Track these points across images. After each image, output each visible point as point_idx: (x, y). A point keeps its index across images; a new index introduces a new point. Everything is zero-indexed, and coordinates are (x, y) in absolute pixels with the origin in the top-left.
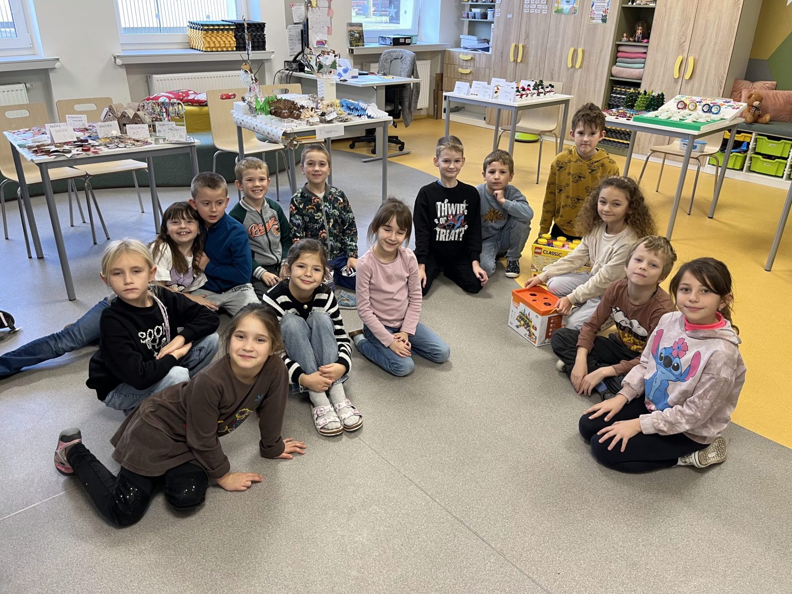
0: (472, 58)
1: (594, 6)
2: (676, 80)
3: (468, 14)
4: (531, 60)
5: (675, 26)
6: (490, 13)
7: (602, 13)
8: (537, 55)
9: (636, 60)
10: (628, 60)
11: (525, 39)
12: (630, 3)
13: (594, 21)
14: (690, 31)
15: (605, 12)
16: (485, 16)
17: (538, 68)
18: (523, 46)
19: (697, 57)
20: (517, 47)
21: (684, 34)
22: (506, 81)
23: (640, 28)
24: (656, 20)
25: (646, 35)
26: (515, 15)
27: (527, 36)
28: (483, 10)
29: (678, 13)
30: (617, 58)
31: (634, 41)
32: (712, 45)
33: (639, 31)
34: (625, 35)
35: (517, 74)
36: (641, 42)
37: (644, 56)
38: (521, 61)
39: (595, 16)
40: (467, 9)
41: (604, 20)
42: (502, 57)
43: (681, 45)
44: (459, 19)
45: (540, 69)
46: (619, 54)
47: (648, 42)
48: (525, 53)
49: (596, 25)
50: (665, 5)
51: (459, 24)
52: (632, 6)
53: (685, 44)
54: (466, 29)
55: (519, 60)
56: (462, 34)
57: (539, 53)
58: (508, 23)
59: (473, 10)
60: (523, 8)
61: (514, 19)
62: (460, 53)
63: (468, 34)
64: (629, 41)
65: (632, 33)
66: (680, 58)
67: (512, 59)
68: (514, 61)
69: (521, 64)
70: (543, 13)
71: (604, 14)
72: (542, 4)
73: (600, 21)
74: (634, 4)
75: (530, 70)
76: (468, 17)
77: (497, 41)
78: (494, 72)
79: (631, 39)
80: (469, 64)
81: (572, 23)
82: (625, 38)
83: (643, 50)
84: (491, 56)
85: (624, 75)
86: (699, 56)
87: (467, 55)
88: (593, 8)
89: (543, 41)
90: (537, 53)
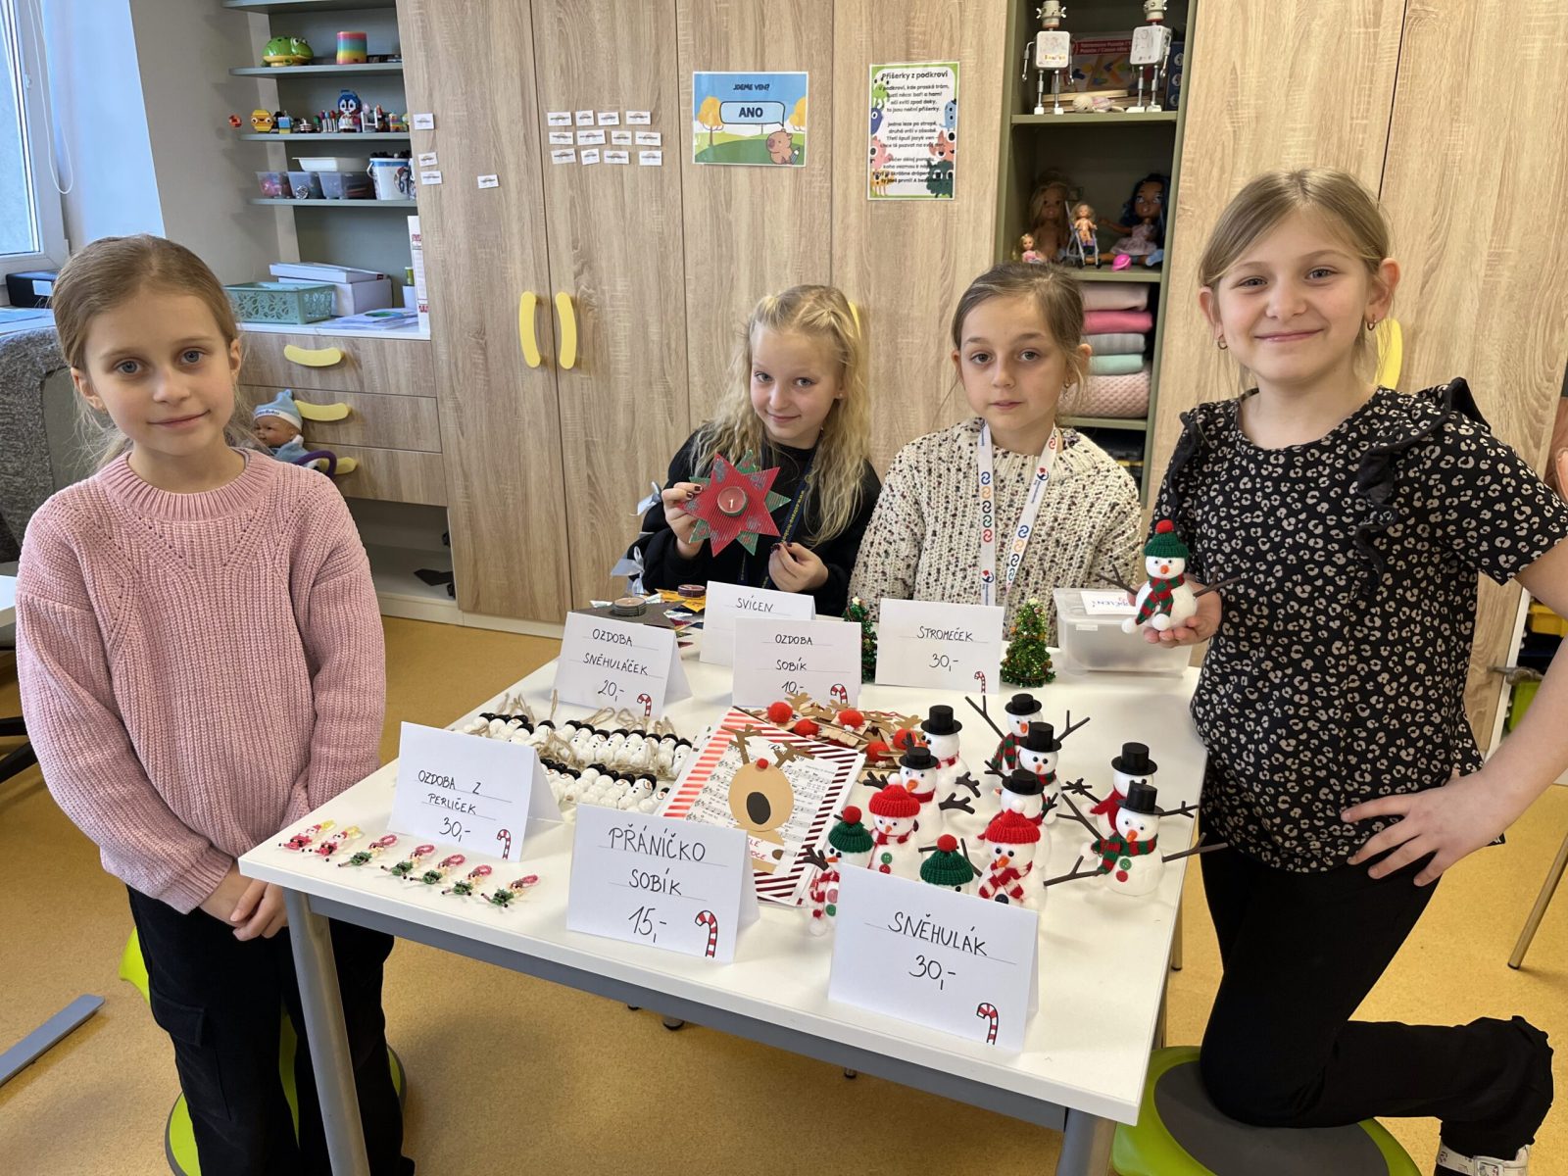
0: (344, 358)
1: (884, 123)
3: (286, 181)
4: (622, 354)
6: (384, 175)
7: (926, 153)
8: (648, 337)
11: (577, 275)
12: (1038, 109)
13: (892, 190)
15: (939, 148)
16: (364, 186)
17: (658, 388)
18: (574, 302)
20: (545, 308)
24: (1192, 173)
26: (512, 178)
27: (585, 262)
28: (350, 164)
32: (1479, 266)
34: (1028, 239)
35: (566, 413)
37: (1144, 322)
38: (578, 363)
39: (894, 167)
40: (276, 164)
41: (940, 181)
42: (484, 349)
44: (248, 202)
45: (668, 393)
48: (589, 331)
49: (904, 205)
50: (1232, 108)
51: (254, 219)
52: (1049, 120)
54: (286, 238)
55: (567, 359)
56: (276, 261)
57: (654, 330)
58: (484, 214)
59: (303, 162)
60: (544, 149)
61: (513, 195)
62: (284, 340)
63: (303, 258)
67: (533, 358)
68: (543, 362)
69: (577, 377)
70: (643, 162)
71: (936, 159)
72: (633, 128)
73: (922, 189)
74: (1060, 110)
75: (622, 397)
76: (288, 193)
77: (447, 284)
78: (458, 408)
80: (335, 381)
81: (786, 202)
84: (427, 346)
86: (1420, 313)
87: (318, 348)
88: (883, 133)
89: (662, 276)
90: (645, 326)
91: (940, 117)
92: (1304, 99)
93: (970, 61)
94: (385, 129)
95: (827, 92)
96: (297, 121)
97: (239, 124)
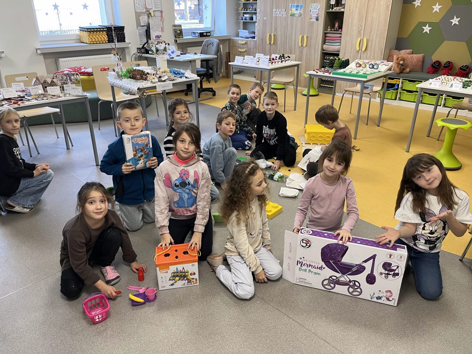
0: (246, 43)
1: (311, 12)
2: (358, 52)
3: (242, 18)
4: (279, 42)
5: (356, 21)
6: (254, 17)
7: (316, 15)
8: (282, 40)
9: (336, 41)
10: (332, 41)
12: (331, 10)
13: (312, 20)
14: (363, 24)
15: (317, 15)
16: (252, 19)
17: (283, 47)
18: (274, 35)
19: (368, 38)
20: (270, 35)
21: (361, 26)
22: (264, 55)
23: (337, 23)
24: (345, 18)
25: (340, 27)
26: (268, 18)
27: (276, 30)
28: (250, 15)
29: (357, 14)
30: (326, 40)
31: (334, 31)
32: (376, 31)
33: (337, 25)
34: (329, 27)
35: (272, 51)
36: (338, 31)
37: (339, 38)
38: (273, 44)
39: (312, 17)
40: (242, 15)
41: (317, 20)
42: (263, 41)
43: (359, 32)
44: (237, 21)
45: (284, 48)
46: (327, 38)
47: (342, 31)
48: (275, 39)
49: (313, 22)
50: (350, 10)
51: (238, 23)
52: (332, 11)
53: (361, 31)
54: (242, 26)
55: (272, 43)
56: (240, 29)
57: (283, 39)
58: (264, 23)
59: (245, 15)
60: (272, 14)
61: (268, 20)
62: (239, 40)
63: (243, 29)
64: (332, 30)
65: (333, 26)
66: (359, 39)
67: (268, 43)
68: (269, 43)
69: (273, 45)
70: (284, 16)
71: (317, 16)
72: (283, 11)
73: (315, 20)
74: (333, 10)
75: (278, 48)
76: (242, 20)
77: (259, 33)
78: (259, 50)
79: (332, 29)
80: (244, 46)
81: (300, 22)
82: (329, 29)
83: (339, 36)
84: (256, 41)
85: (330, 50)
86: (369, 37)
87: (243, 41)
88: (311, 13)
89: (284, 32)
90: (282, 39)
91: (318, 11)
92: (357, 9)
93: (321, 4)
94: (255, 11)
95: (305, 7)
96: (245, 9)
97: (237, 10)
